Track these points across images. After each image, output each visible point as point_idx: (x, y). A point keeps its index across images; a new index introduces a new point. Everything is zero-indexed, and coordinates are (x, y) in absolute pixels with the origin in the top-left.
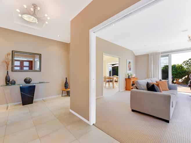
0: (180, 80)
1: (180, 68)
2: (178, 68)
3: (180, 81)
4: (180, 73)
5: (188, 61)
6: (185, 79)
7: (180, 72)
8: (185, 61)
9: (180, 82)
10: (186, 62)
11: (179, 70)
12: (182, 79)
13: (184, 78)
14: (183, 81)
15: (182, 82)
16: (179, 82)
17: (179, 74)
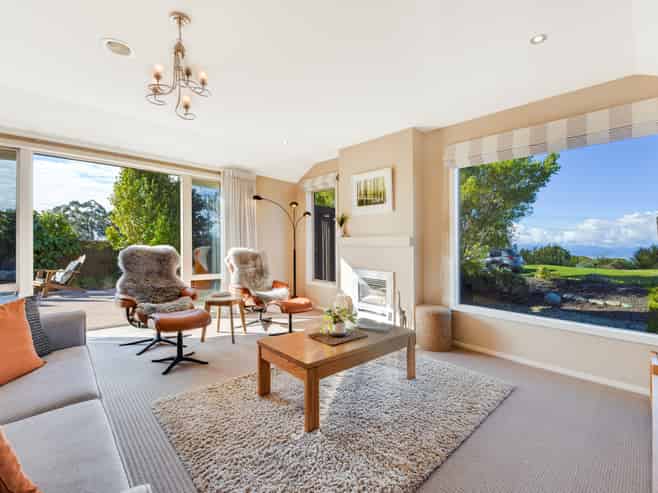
0: (60, 276)
1: (56, 225)
2: (48, 225)
3: (58, 279)
4: (56, 248)
5: (68, 209)
6: (76, 269)
7: (57, 242)
8: (59, 208)
9: (58, 283)
10: (62, 209)
11: (51, 236)
12: (64, 268)
13: (72, 265)
14: (69, 276)
15: (66, 283)
16: (54, 282)
17: (52, 248)
